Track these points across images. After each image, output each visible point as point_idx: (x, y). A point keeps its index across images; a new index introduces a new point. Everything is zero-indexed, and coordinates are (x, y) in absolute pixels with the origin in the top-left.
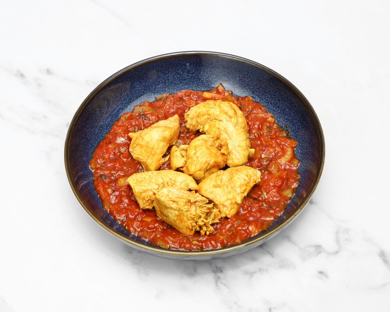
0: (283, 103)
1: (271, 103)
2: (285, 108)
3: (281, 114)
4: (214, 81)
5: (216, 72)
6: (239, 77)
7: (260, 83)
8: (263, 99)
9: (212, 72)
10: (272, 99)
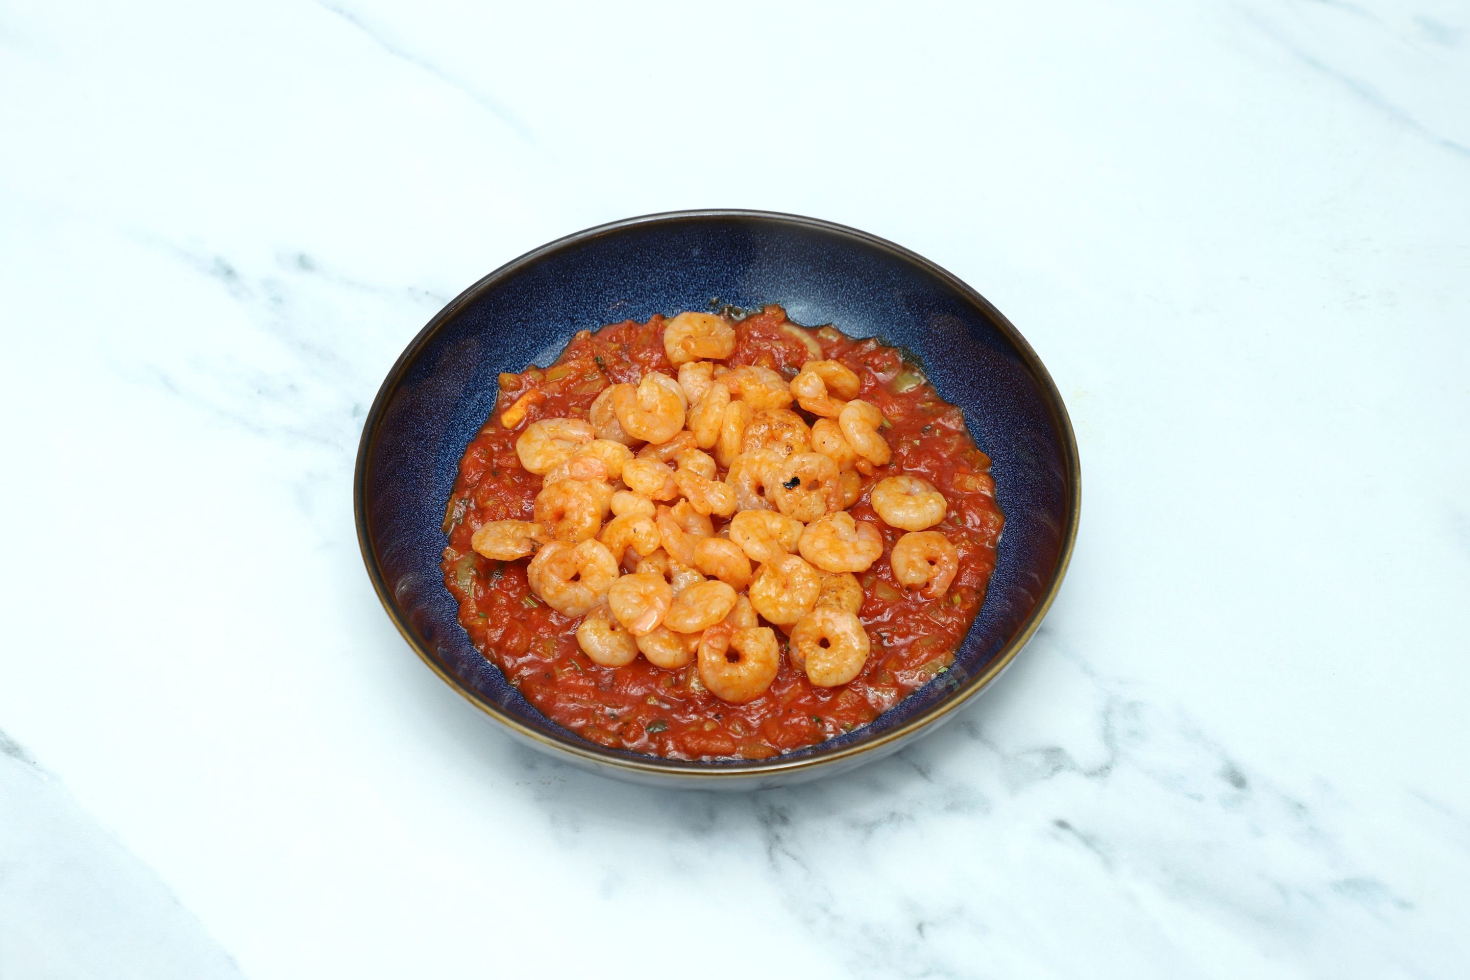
0: (658, 270)
1: (630, 301)
2: (671, 278)
3: (673, 297)
4: (481, 382)
5: (471, 360)
6: (520, 320)
7: (572, 287)
8: (603, 311)
9: (465, 367)
10: (625, 291)
